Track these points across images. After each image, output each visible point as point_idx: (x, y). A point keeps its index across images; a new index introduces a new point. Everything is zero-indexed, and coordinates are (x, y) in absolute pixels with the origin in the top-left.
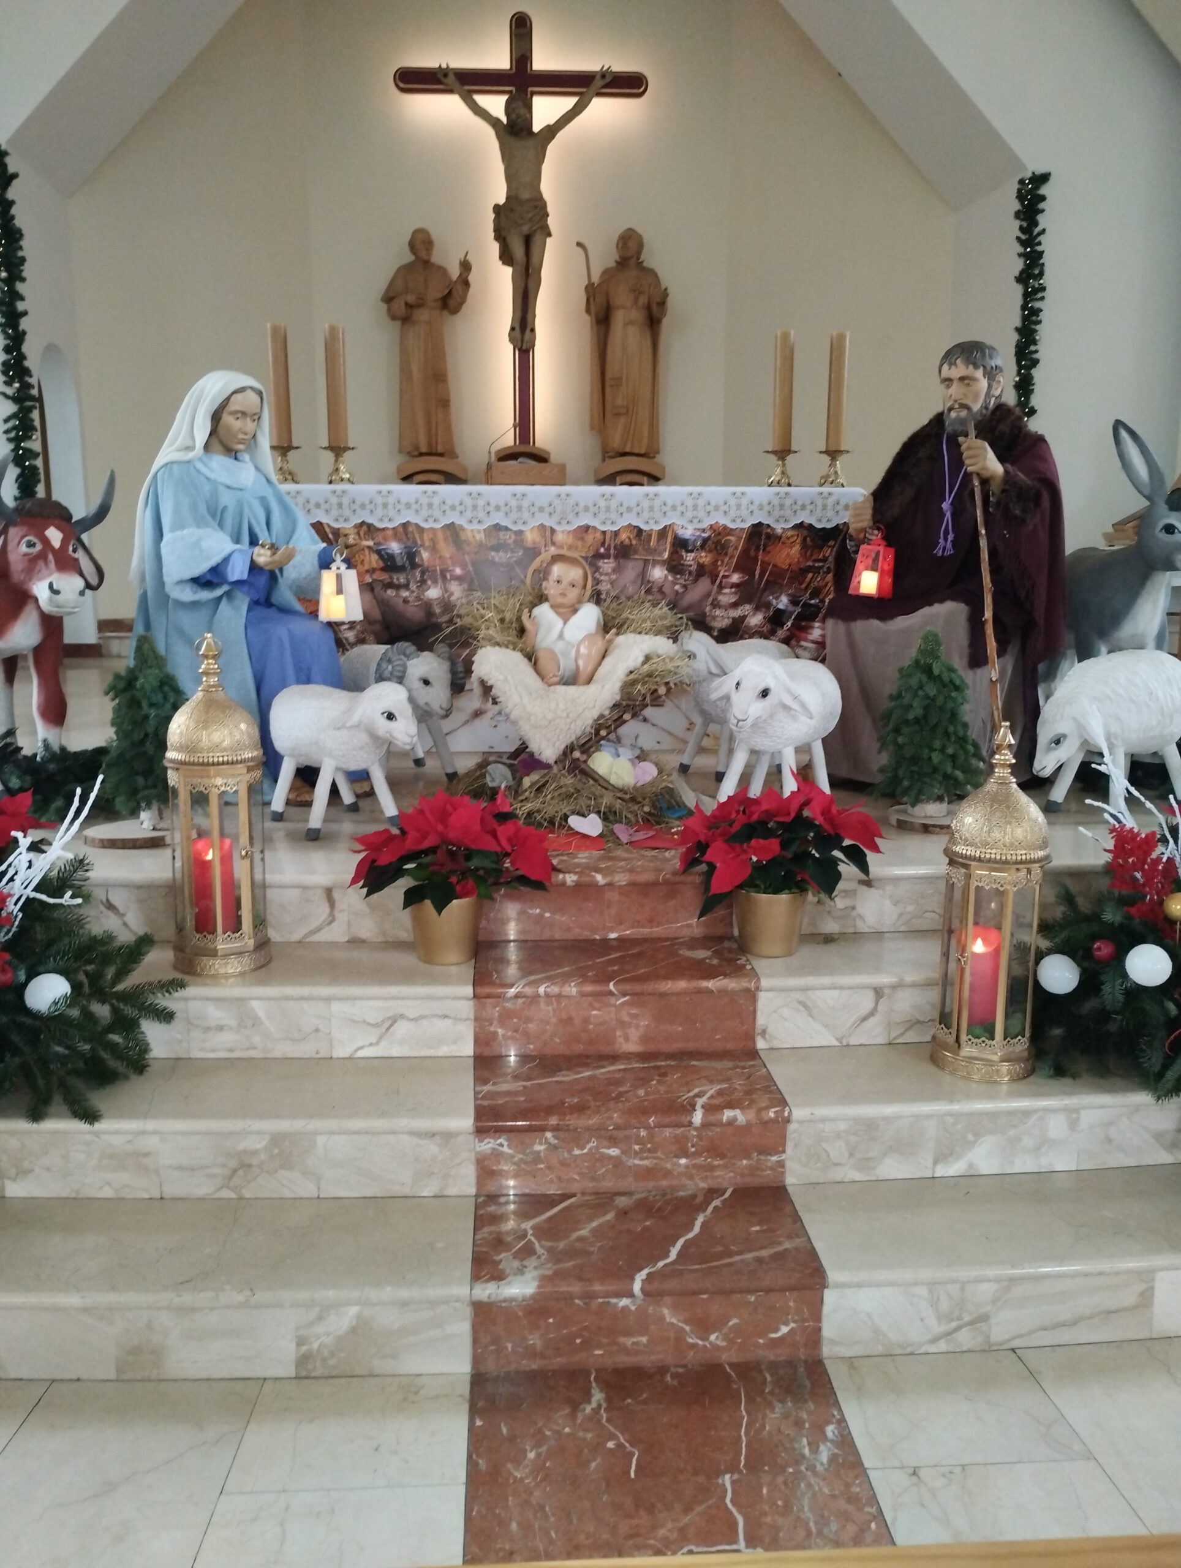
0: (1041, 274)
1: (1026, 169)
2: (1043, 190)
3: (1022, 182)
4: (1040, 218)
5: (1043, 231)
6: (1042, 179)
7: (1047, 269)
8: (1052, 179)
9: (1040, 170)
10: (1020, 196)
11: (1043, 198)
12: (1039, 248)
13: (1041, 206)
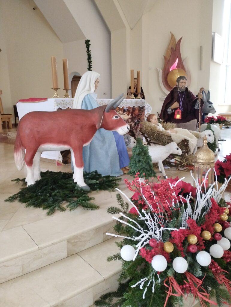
0: (91, 59)
1: (86, 38)
2: (90, 43)
3: (86, 41)
4: (90, 48)
5: (90, 51)
6: (89, 41)
7: (92, 58)
8: (90, 41)
9: (88, 39)
10: (86, 43)
11: (90, 45)
12: (90, 54)
13: (90, 46)
